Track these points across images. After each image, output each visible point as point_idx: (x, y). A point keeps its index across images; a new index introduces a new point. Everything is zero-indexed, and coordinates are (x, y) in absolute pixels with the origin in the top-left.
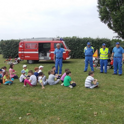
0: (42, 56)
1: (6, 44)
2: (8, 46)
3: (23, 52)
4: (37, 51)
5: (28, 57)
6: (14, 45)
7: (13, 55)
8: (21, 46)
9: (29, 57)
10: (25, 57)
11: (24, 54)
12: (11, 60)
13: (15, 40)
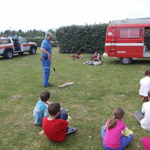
0: (146, 51)
1: (65, 32)
2: (68, 35)
3: (113, 44)
4: (141, 42)
5: (123, 52)
6: (77, 34)
7: (74, 49)
8: (110, 34)
9: (125, 52)
10: (118, 52)
11: (115, 47)
12: (81, 56)
13: (79, 26)
